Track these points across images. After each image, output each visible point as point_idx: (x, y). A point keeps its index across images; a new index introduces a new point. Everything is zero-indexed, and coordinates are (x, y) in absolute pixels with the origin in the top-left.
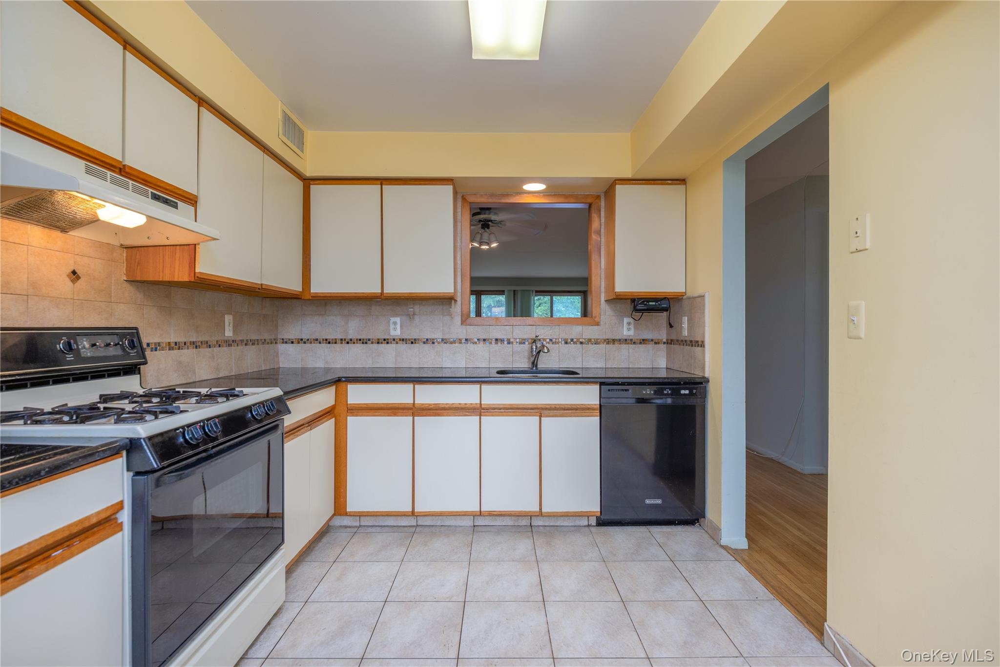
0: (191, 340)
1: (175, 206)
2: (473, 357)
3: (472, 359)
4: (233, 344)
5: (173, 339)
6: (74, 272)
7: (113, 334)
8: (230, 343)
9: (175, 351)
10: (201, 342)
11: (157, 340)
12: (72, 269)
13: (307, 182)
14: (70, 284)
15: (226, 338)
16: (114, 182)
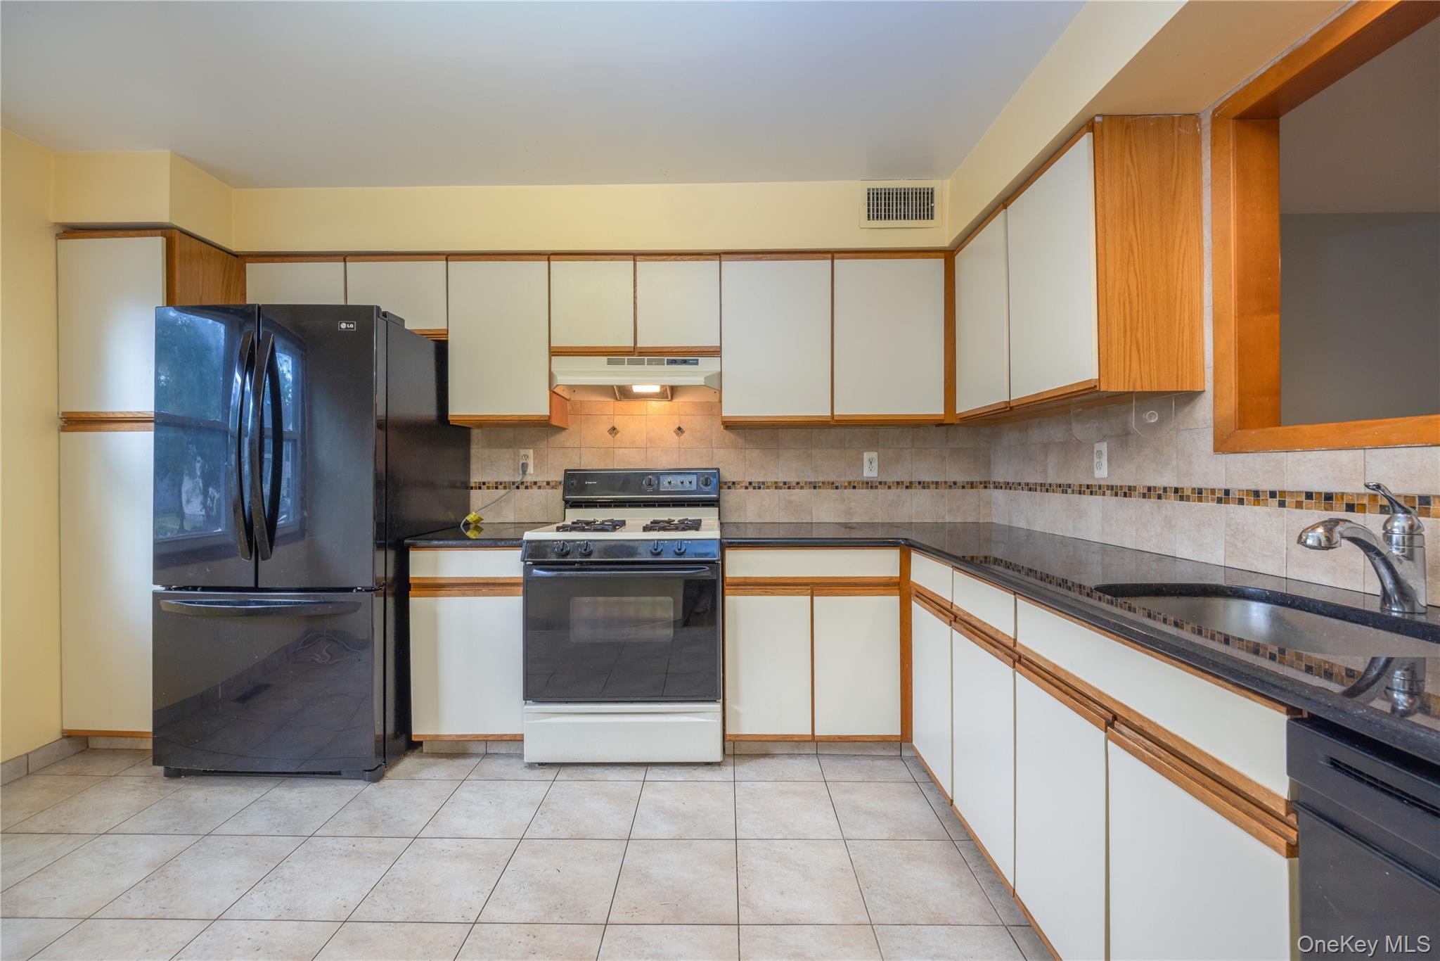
0: (806, 480)
1: (696, 363)
2: (1243, 542)
3: (1240, 545)
4: (879, 486)
5: (781, 478)
6: (679, 429)
7: (693, 474)
8: (870, 485)
9: (783, 490)
10: (823, 483)
11: (761, 479)
12: (677, 426)
13: (949, 255)
14: (676, 437)
15: (865, 480)
16: (631, 363)
